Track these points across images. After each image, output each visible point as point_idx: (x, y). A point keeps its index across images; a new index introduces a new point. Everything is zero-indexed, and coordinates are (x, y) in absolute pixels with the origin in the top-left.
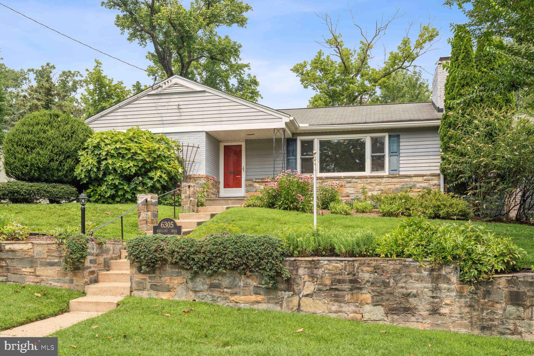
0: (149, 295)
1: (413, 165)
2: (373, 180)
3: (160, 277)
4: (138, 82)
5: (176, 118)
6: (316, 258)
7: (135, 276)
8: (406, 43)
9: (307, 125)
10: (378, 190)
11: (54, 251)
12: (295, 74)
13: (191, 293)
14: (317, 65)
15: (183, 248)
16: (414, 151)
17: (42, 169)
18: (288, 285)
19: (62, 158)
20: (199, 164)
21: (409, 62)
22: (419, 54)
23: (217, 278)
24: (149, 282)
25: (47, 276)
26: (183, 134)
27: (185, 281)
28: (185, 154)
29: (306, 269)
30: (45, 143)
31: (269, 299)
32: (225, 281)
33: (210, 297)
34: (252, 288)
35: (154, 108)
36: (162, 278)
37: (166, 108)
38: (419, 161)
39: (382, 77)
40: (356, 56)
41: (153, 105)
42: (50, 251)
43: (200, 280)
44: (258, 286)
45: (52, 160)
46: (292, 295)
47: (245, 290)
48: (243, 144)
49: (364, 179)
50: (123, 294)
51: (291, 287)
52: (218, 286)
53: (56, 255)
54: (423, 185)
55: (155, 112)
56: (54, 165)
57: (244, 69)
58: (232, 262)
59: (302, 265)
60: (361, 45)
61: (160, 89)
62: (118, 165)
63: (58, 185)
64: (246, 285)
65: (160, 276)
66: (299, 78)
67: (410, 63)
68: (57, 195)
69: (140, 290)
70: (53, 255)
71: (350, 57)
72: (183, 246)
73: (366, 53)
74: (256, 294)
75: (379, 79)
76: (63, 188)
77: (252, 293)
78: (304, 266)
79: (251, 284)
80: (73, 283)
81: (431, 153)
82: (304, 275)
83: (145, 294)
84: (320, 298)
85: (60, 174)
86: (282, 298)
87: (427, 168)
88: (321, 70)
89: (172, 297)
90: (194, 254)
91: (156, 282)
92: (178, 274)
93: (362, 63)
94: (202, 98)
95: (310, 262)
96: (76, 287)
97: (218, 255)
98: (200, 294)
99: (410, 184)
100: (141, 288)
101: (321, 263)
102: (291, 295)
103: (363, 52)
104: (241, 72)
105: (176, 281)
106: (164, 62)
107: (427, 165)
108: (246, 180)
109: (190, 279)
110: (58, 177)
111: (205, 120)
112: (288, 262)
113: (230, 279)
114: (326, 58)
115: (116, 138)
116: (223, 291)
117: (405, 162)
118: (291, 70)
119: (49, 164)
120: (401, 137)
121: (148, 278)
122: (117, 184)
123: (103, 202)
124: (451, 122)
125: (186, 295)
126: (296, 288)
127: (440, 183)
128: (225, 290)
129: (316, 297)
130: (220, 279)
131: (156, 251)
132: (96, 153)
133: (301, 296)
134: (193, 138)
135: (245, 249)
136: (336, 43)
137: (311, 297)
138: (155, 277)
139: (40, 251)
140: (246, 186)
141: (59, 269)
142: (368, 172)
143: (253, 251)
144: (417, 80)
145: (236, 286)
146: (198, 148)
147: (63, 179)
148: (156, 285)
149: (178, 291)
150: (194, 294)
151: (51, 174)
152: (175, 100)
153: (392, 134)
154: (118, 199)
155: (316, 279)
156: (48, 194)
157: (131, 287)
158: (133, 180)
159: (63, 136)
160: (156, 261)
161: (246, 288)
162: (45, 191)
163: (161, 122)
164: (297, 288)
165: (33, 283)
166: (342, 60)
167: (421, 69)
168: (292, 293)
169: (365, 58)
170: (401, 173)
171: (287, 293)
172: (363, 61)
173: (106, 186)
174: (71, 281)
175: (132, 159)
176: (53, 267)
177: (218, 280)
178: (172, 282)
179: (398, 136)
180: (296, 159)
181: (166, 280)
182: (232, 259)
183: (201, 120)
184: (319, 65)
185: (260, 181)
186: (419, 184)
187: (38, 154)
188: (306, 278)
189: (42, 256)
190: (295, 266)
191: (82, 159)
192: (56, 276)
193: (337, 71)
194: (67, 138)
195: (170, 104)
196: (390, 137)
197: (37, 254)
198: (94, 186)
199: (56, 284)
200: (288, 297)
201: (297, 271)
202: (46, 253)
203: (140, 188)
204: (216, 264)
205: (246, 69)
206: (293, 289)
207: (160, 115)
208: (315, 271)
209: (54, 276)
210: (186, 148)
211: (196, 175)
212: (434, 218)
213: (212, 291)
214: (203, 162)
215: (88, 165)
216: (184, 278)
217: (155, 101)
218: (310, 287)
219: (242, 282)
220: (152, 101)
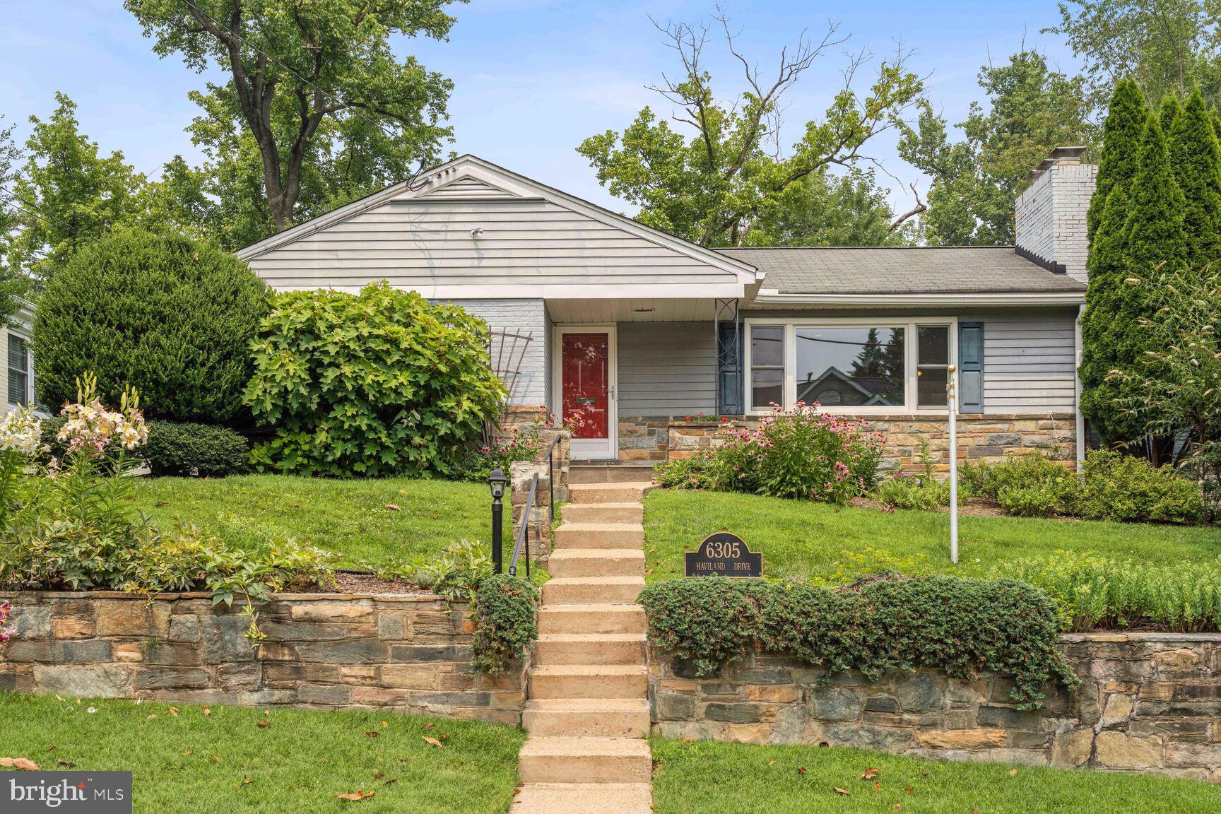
0: (701, 733)
1: (1013, 393)
2: (925, 426)
3: (734, 687)
4: (178, 157)
5: (468, 263)
6: (1135, 636)
7: (663, 683)
8: (844, 101)
9: (774, 292)
10: (935, 448)
11: (434, 621)
12: (587, 161)
13: (815, 725)
14: (640, 141)
15: (807, 614)
16: (1016, 360)
17: (164, 385)
18: (1067, 702)
19: (214, 357)
20: (528, 380)
21: (849, 147)
22: (873, 131)
23: (885, 688)
24: (704, 700)
25: (413, 687)
26: (486, 304)
27: (800, 695)
28: (495, 355)
29: (1112, 664)
30: (174, 319)
31: (1018, 737)
32: (908, 694)
33: (867, 734)
34: (974, 712)
35: (410, 236)
36: (740, 689)
37: (442, 236)
38: (1027, 385)
39: (789, 179)
40: (734, 128)
41: (407, 227)
42: (424, 621)
43: (840, 693)
44: (991, 704)
45: (191, 363)
46: (1076, 726)
47: (957, 714)
48: (612, 333)
49: (904, 424)
50: (630, 730)
51: (1073, 707)
52: (887, 707)
53: (440, 631)
54: (1037, 438)
55: (412, 245)
56: (197, 376)
57: (439, 140)
58: (938, 647)
59: (1100, 654)
60: (747, 102)
61: (426, 189)
62: (369, 381)
63: (204, 428)
64: (959, 704)
65: (735, 682)
66: (596, 170)
67: (852, 149)
68: (202, 454)
69: (677, 720)
70: (434, 629)
71: (723, 130)
72: (807, 608)
73: (758, 120)
74: (985, 724)
75: (786, 184)
76: (216, 437)
77: (974, 724)
78: (1106, 654)
79: (973, 700)
80: (487, 703)
81: (1054, 368)
82: (1106, 677)
83: (689, 730)
84: (1144, 734)
85: (210, 399)
86: (1049, 734)
87: (1045, 401)
88: (647, 155)
89: (765, 736)
90: (837, 627)
91: (724, 700)
92: (783, 678)
93: (748, 143)
94: (534, 217)
95: (1120, 645)
96: (496, 714)
97: (902, 630)
98: (841, 728)
99: (1008, 437)
100: (680, 715)
101: (1147, 648)
102: (1072, 727)
103: (751, 120)
104: (431, 148)
105: (776, 697)
106: (253, 112)
107: (1044, 393)
108: (621, 420)
109: (816, 691)
110: (204, 407)
111: (544, 271)
112: (1066, 647)
113: (920, 690)
114: (658, 127)
115: (352, 311)
116: (901, 721)
117: (995, 385)
118: (578, 150)
119: (183, 372)
120: (986, 327)
121: (699, 688)
122: (364, 428)
123: (315, 474)
124: (1121, 300)
125: (802, 731)
126: (1085, 709)
127: (1074, 435)
128: (906, 716)
129: (1135, 730)
130: (893, 690)
131: (734, 620)
132: (303, 348)
133: (1098, 727)
134: (511, 314)
135: (971, 616)
136: (695, 92)
137: (1123, 731)
138: (719, 685)
139: (395, 622)
140: (621, 434)
141: (450, 668)
142: (910, 407)
143: (990, 621)
144: (864, 188)
145: (933, 705)
146: (529, 339)
147: (212, 412)
148: (720, 706)
149: (781, 721)
150: (822, 728)
151: (185, 399)
152: (466, 219)
153: (964, 320)
154: (359, 467)
155: (1135, 688)
156: (180, 453)
157: (653, 713)
158: (398, 417)
159: (214, 301)
160: (736, 645)
161: (959, 711)
162: (172, 443)
163: (428, 272)
164: (1088, 710)
165: (369, 707)
166: (706, 135)
167: (873, 165)
168: (1075, 721)
169: (753, 133)
170: (988, 411)
171: (1064, 721)
172: (750, 139)
173: (327, 432)
174: (484, 700)
175: (401, 365)
176: (431, 664)
177: (889, 691)
178: (765, 698)
179: (980, 326)
180: (742, 372)
181: (751, 693)
182: (940, 641)
183: (533, 271)
184: (645, 141)
185: (684, 423)
186: (1027, 437)
187: (157, 344)
188: (1112, 684)
189: (402, 634)
190: (1083, 655)
191: (262, 361)
192: (440, 687)
193: (687, 160)
194: (224, 307)
195: (451, 226)
196: (961, 326)
197: (387, 628)
198: (290, 431)
199: (439, 707)
200: (1067, 732)
201: (1089, 669)
202: (411, 627)
203: (417, 440)
204: (895, 653)
205: (443, 140)
206: (1079, 711)
207: (427, 254)
208: (1134, 668)
209: (434, 685)
210: (499, 338)
211: (522, 407)
212: (1135, 520)
213: (870, 720)
214: (537, 374)
215: (284, 378)
216: (798, 687)
217: (412, 218)
218: (1119, 707)
219: (948, 695)
220: (406, 218)
